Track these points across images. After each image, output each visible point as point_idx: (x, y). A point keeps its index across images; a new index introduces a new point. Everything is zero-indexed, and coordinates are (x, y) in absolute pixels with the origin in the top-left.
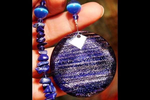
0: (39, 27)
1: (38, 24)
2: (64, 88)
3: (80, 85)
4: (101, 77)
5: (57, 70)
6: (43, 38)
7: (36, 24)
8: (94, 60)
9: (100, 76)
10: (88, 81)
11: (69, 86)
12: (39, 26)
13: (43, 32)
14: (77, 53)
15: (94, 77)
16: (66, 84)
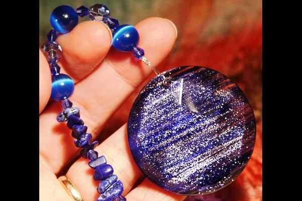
0: (70, 117)
1: (65, 113)
2: (173, 186)
3: (202, 171)
4: (234, 143)
5: (147, 158)
6: (87, 135)
7: (62, 114)
8: (211, 117)
9: (231, 142)
10: (212, 159)
11: (181, 180)
12: (68, 115)
13: (80, 123)
14: (177, 115)
15: (221, 148)
16: (174, 179)
